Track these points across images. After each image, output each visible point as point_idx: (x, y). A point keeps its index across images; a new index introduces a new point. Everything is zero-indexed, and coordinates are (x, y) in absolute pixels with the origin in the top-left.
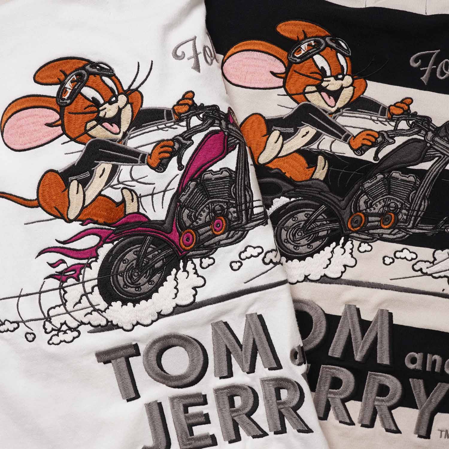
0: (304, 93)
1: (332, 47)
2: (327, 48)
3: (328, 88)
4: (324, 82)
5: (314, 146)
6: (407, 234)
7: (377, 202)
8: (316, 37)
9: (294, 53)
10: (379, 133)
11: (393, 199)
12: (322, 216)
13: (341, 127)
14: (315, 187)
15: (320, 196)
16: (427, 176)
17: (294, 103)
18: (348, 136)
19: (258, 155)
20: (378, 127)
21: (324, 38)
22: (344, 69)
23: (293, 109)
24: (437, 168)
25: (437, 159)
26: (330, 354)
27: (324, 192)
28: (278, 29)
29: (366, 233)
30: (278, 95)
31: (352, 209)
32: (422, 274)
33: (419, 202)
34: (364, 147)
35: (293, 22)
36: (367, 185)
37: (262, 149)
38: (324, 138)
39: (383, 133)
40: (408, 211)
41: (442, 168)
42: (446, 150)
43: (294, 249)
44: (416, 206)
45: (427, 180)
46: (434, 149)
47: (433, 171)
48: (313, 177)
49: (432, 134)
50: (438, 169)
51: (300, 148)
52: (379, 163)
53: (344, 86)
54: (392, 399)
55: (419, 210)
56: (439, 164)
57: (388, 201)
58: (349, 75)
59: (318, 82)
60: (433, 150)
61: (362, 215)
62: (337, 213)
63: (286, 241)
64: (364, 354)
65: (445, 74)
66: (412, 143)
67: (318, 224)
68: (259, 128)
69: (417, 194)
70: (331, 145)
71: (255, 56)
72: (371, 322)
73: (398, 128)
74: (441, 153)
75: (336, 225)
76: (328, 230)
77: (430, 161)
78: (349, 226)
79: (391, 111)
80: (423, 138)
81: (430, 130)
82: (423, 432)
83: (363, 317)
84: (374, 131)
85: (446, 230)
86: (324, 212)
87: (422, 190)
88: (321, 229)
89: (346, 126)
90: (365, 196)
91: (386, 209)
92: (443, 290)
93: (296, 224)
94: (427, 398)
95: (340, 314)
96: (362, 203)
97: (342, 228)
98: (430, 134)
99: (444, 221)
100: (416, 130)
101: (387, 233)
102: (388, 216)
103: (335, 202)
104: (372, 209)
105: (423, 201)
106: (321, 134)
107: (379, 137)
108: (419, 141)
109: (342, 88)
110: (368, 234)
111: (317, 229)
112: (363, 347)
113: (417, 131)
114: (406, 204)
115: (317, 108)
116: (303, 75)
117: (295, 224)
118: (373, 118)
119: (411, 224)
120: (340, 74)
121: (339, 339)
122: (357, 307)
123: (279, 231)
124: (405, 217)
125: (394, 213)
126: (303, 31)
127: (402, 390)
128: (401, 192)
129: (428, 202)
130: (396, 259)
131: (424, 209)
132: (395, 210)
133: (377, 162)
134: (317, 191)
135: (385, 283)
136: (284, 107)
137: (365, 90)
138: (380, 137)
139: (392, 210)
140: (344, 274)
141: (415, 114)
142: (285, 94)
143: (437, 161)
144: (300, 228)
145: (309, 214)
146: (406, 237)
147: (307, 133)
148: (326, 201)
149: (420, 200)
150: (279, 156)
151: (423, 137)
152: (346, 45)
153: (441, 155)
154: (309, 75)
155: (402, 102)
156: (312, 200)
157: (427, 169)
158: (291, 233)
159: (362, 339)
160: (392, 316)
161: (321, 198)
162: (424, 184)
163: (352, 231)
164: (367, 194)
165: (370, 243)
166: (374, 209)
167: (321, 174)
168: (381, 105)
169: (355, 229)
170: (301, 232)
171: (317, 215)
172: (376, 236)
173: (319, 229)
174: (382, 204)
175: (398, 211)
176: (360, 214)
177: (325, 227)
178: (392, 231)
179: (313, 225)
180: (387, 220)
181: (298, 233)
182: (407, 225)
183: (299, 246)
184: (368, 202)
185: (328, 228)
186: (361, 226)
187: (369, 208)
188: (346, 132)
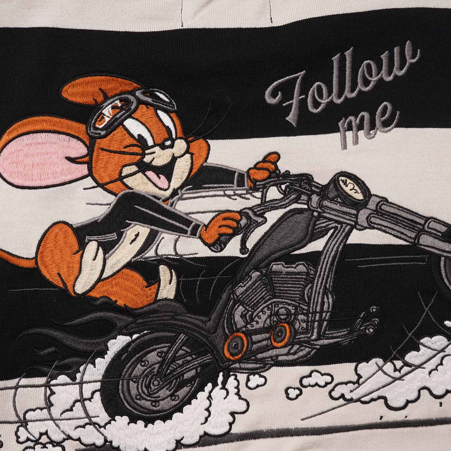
0: (121, 178)
1: (147, 104)
2: (141, 106)
3: (154, 163)
4: (146, 156)
5: (150, 253)
6: (313, 349)
7: (259, 312)
8: (121, 93)
9: (95, 123)
10: (240, 212)
11: (282, 303)
12: (183, 350)
13: (184, 216)
14: (165, 312)
15: (174, 322)
16: (322, 260)
17: (110, 195)
18: (197, 227)
19: (72, 283)
20: (238, 204)
21: (132, 93)
22: (171, 131)
23: (110, 204)
24: (335, 245)
25: (331, 231)
27: (179, 315)
28: (65, 95)
29: (252, 360)
30: (84, 189)
31: (226, 329)
32: (345, 402)
33: (320, 300)
34: (222, 238)
35: (82, 80)
36: (240, 291)
37: (76, 273)
38: (163, 238)
39: (246, 210)
40: (306, 315)
41: (342, 244)
42: (342, 216)
43: (153, 406)
44: (316, 307)
45: (324, 266)
46: (325, 218)
47: (330, 250)
48: (159, 297)
49: (318, 198)
50: (336, 246)
51: (131, 261)
52: (249, 256)
53: (176, 155)
55: (322, 311)
56: (336, 239)
57: (275, 307)
58: (181, 138)
59: (138, 157)
60: (324, 221)
61: (242, 335)
62: (204, 340)
63: (138, 397)
65: (320, 104)
66: (291, 216)
67: (180, 362)
68: (66, 243)
69: (314, 289)
70: (175, 245)
71: (40, 140)
73: (267, 200)
74: (336, 222)
75: (207, 358)
76: (196, 368)
77: (323, 237)
78: (227, 354)
79: (252, 178)
80: (306, 207)
81: (313, 192)
84: (234, 211)
85: (367, 331)
86: (184, 344)
87: (320, 282)
89: (190, 213)
90: (241, 307)
91: (275, 319)
92: (381, 418)
93: (148, 370)
96: (237, 318)
97: (217, 360)
98: (315, 198)
99: (362, 318)
100: (293, 196)
101: (283, 353)
102: (279, 328)
103: (197, 326)
104: (254, 323)
105: (325, 297)
106: (157, 232)
107: (241, 219)
108: (301, 211)
109: (174, 159)
110: (256, 361)
111: (179, 370)
113: (295, 198)
114: (301, 305)
115: (144, 196)
116: (115, 152)
117: (146, 370)
118: (228, 193)
119: (315, 334)
120: (167, 140)
123: (125, 384)
124: (304, 325)
125: (288, 323)
126: (100, 89)
128: (290, 290)
129: (332, 297)
130: (303, 389)
131: (329, 308)
132: (286, 319)
133: (246, 256)
134: (169, 316)
135: (296, 426)
136: (97, 204)
137: (208, 154)
138: (244, 218)
139: (284, 319)
140: (233, 426)
141: (287, 174)
142: (95, 185)
143: (332, 235)
144: (154, 375)
145: (163, 352)
146: (312, 353)
147: (137, 235)
148: (185, 327)
149: (320, 295)
150: (102, 278)
151: (305, 204)
152: (166, 96)
153: (337, 225)
154: (122, 150)
155: (265, 160)
156: (163, 331)
157: (320, 249)
158: (143, 385)
161: (177, 325)
162: (321, 271)
163: (231, 360)
164: (242, 303)
165: (261, 374)
166: (257, 323)
167: (169, 291)
168: (235, 172)
169: (236, 357)
170: (157, 380)
171: (175, 350)
172: (268, 361)
173: (183, 369)
174: (267, 314)
175: (292, 319)
176: (239, 334)
177: (191, 365)
178: (290, 349)
179: (172, 366)
180: (279, 334)
181: (153, 382)
182: (309, 335)
183: (158, 401)
184: (246, 315)
185: (195, 365)
186: (244, 351)
187: (249, 324)
188: (192, 222)
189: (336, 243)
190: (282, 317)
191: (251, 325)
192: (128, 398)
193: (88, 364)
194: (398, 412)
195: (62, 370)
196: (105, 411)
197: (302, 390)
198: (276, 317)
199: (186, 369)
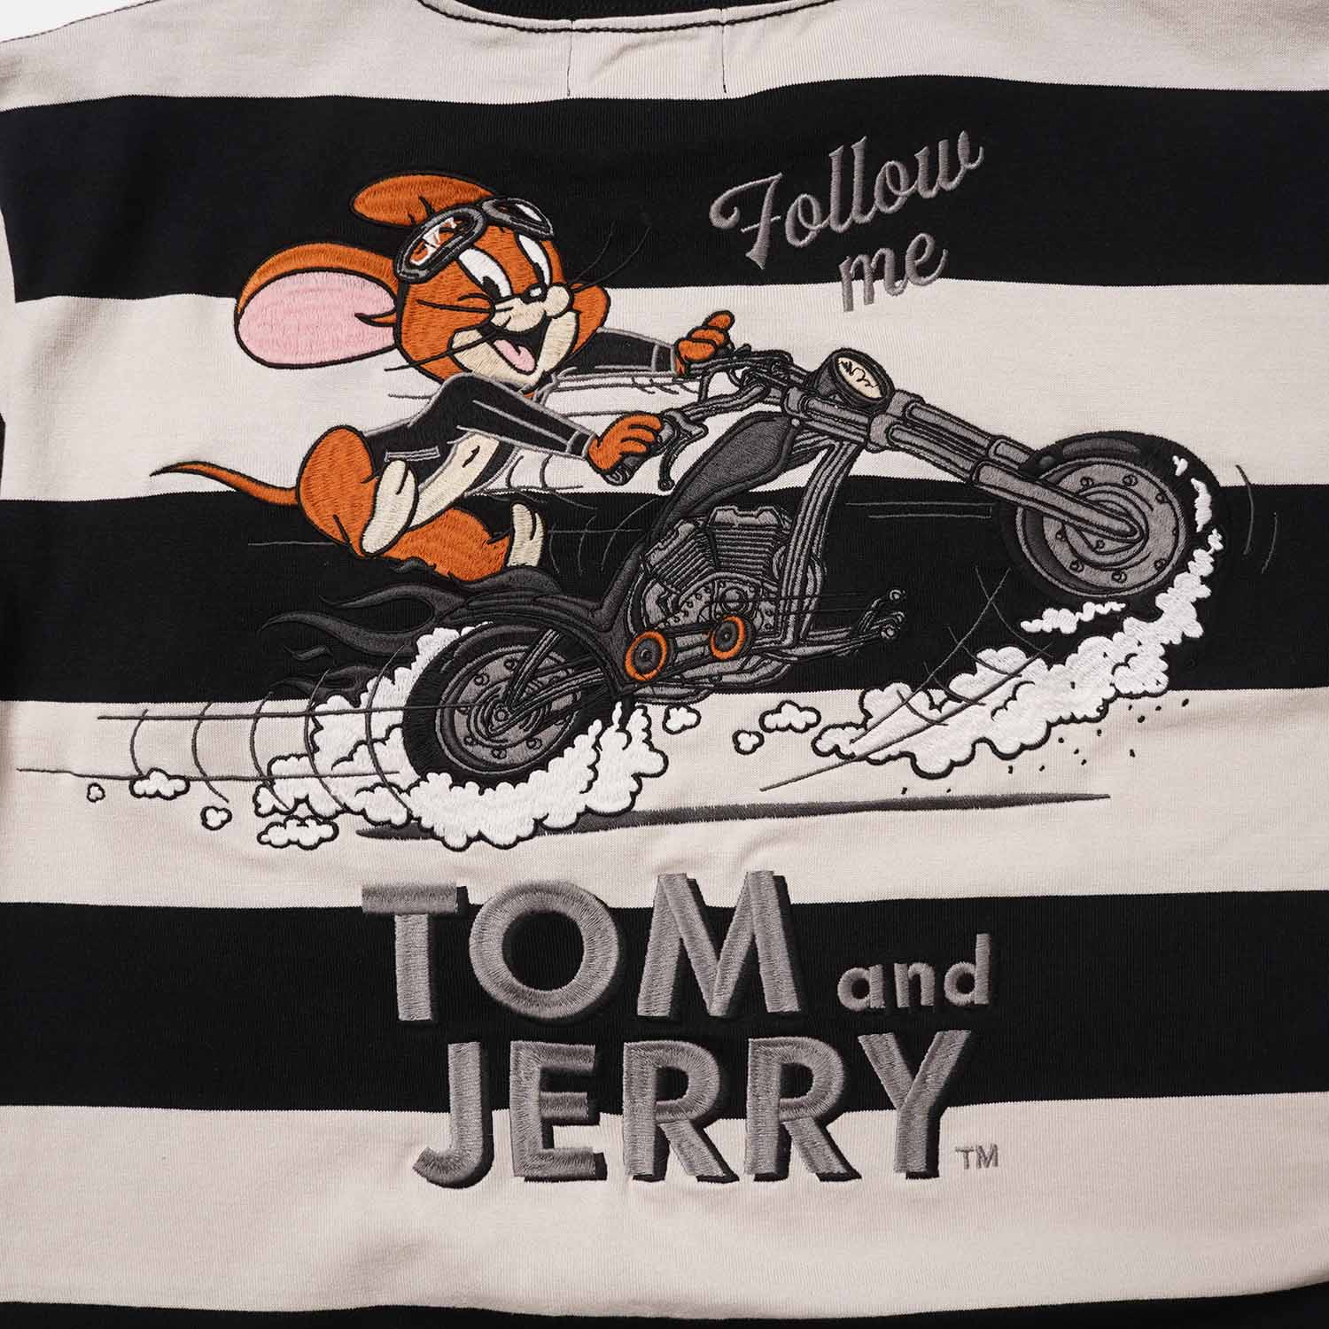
0: (451, 352)
1: (501, 224)
2: (490, 228)
3: (510, 327)
4: (497, 315)
5: (498, 483)
6: (785, 663)
7: (691, 595)
8: (457, 206)
9: (409, 258)
10: (661, 416)
11: (731, 579)
12: (551, 658)
13: (561, 420)
14: (521, 589)
15: (537, 608)
16: (805, 504)
17: (430, 381)
18: (582, 439)
19: (358, 533)
20: (656, 402)
21: (476, 205)
22: (542, 272)
23: (430, 397)
24: (828, 477)
25: (823, 453)
26: (641, 1011)
27: (547, 596)
28: (359, 208)
29: (676, 681)
30: (386, 370)
31: (630, 625)
32: (841, 761)
33: (799, 576)
34: (629, 461)
35: (390, 181)
36: (655, 557)
38: (522, 457)
39: (671, 413)
40: (775, 602)
41: (842, 475)
42: (843, 426)
43: (495, 757)
44: (793, 587)
45: (809, 514)
46: (812, 429)
47: (819, 486)
48: (511, 563)
49: (800, 394)
50: (831, 478)
51: (463, 495)
52: (673, 494)
53: (549, 314)
54: (824, 1098)
55: (803, 595)
56: (830, 468)
57: (719, 587)
58: (558, 284)
59: (483, 316)
60: (810, 434)
61: (658, 636)
62: (590, 643)
63: (469, 740)
64: (729, 996)
65: (807, 231)
66: (751, 425)
67: (545, 680)
68: (350, 463)
69: (790, 554)
70: (543, 470)
71: (312, 284)
72: (733, 910)
73: (710, 395)
74: (832, 436)
75: (595, 675)
76: (574, 693)
77: (807, 462)
78: (630, 670)
79: (683, 356)
80: (778, 409)
81: (792, 384)
82: (919, 1164)
83: (710, 901)
84: (649, 414)
85: (883, 633)
86: (554, 647)
87: (800, 543)
88: (554, 694)
89: (571, 415)
90: (657, 586)
91: (719, 609)
92: (905, 790)
93: (488, 692)
94: (914, 1078)
95: (649, 904)
96: (651, 605)
97: (613, 680)
98: (795, 395)
99: (874, 610)
100: (756, 390)
101: (732, 670)
102: (727, 625)
103: (579, 617)
104: (680, 615)
105: (810, 570)
106: (512, 446)
107: (662, 428)
108: (769, 417)
109: (546, 320)
110: (683, 683)
111: (543, 694)
112: (723, 978)
113: (759, 394)
114: (765, 584)
115: (490, 384)
116: (443, 307)
117: (484, 691)
118: (639, 380)
119: (790, 636)
120: (534, 287)
121: (656, 970)
122: (690, 876)
123: (446, 717)
124: (771, 620)
125: (741, 616)
126: (421, 198)
127: (844, 1069)
128: (748, 557)
129: (822, 569)
130: (766, 735)
131: (815, 590)
132: (739, 608)
133: (669, 492)
134: (526, 596)
135: (751, 802)
136: (406, 397)
137: (606, 312)
138: (667, 426)
139: (735, 609)
140: (638, 798)
141: (746, 351)
142: (405, 363)
143: (824, 459)
144: (499, 701)
145: (516, 660)
146: (783, 671)
147: (476, 452)
148: (557, 618)
149: (801, 567)
150: (412, 525)
151: (776, 404)
152: (536, 212)
153: (833, 442)
154: (456, 303)
155: (706, 325)
156: (520, 623)
157: (803, 484)
158: (479, 719)
159: (718, 959)
160: (785, 886)
161: (542, 614)
162: (803, 524)
163: (638, 681)
164: (660, 580)
165: (691, 705)
166: (686, 614)
167: (529, 551)
168: (654, 344)
169: (647, 676)
170: (504, 711)
171: (536, 659)
172: (703, 683)
173: (550, 693)
174: (703, 598)
175: (749, 609)
176: (653, 634)
177: (564, 686)
178: (745, 663)
179: (530, 684)
180: (726, 636)
181: (497, 713)
182: (779, 639)
183: (504, 748)
184: (666, 599)
185: (572, 686)
186: (661, 665)
187: (672, 615)
188: (574, 430)
189: (830, 474)
190: (732, 605)
191: (675, 617)
192: (452, 741)
193: (381, 678)
194: (935, 781)
195: (336, 687)
196: (410, 762)
197: (763, 736)
198: (721, 605)
199: (557, 692)
